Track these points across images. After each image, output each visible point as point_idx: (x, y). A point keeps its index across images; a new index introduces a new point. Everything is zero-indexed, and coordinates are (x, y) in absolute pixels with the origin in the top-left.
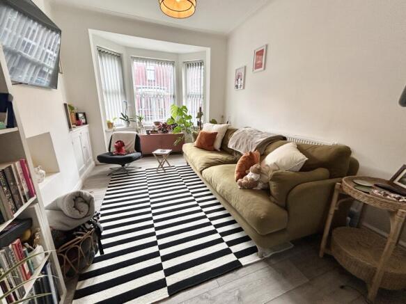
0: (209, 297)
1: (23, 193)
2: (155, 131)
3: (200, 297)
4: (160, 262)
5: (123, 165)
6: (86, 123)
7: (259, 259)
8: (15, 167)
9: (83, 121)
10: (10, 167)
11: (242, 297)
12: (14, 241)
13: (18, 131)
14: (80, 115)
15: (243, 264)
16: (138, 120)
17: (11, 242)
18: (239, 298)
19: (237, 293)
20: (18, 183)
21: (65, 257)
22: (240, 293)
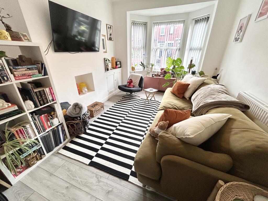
0: (99, 179)
1: (49, 99)
2: (158, 75)
3: (97, 175)
4: (99, 148)
5: (131, 93)
6: (120, 67)
7: (142, 186)
8: (46, 90)
9: (119, 66)
10: (43, 90)
11: (110, 193)
12: (45, 114)
13: (48, 77)
14: (118, 63)
15: (129, 180)
16: (151, 66)
17: (44, 114)
18: (109, 192)
19: (110, 189)
20: (47, 96)
21: (70, 126)
22: (112, 191)
